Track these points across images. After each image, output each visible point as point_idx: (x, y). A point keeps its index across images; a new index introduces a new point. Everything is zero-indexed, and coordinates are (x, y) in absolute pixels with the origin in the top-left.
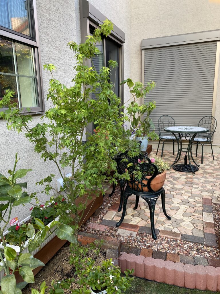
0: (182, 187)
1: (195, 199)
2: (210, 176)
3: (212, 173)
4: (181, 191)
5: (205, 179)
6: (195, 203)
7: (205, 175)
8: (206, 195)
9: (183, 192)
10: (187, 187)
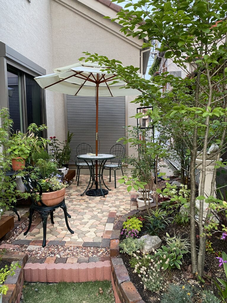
0: (95, 205)
1: (103, 214)
2: (121, 194)
3: (124, 191)
4: (93, 209)
5: (116, 197)
6: (102, 217)
7: (117, 194)
8: (113, 210)
9: (94, 209)
10: (99, 205)
